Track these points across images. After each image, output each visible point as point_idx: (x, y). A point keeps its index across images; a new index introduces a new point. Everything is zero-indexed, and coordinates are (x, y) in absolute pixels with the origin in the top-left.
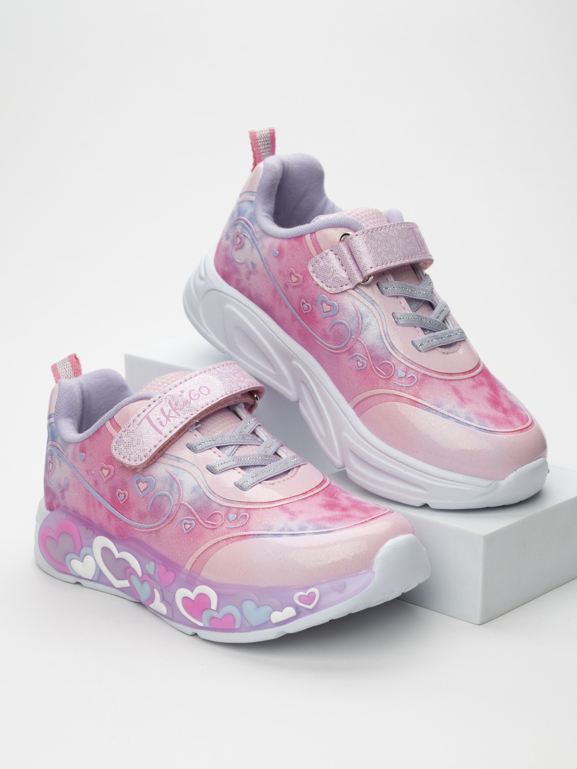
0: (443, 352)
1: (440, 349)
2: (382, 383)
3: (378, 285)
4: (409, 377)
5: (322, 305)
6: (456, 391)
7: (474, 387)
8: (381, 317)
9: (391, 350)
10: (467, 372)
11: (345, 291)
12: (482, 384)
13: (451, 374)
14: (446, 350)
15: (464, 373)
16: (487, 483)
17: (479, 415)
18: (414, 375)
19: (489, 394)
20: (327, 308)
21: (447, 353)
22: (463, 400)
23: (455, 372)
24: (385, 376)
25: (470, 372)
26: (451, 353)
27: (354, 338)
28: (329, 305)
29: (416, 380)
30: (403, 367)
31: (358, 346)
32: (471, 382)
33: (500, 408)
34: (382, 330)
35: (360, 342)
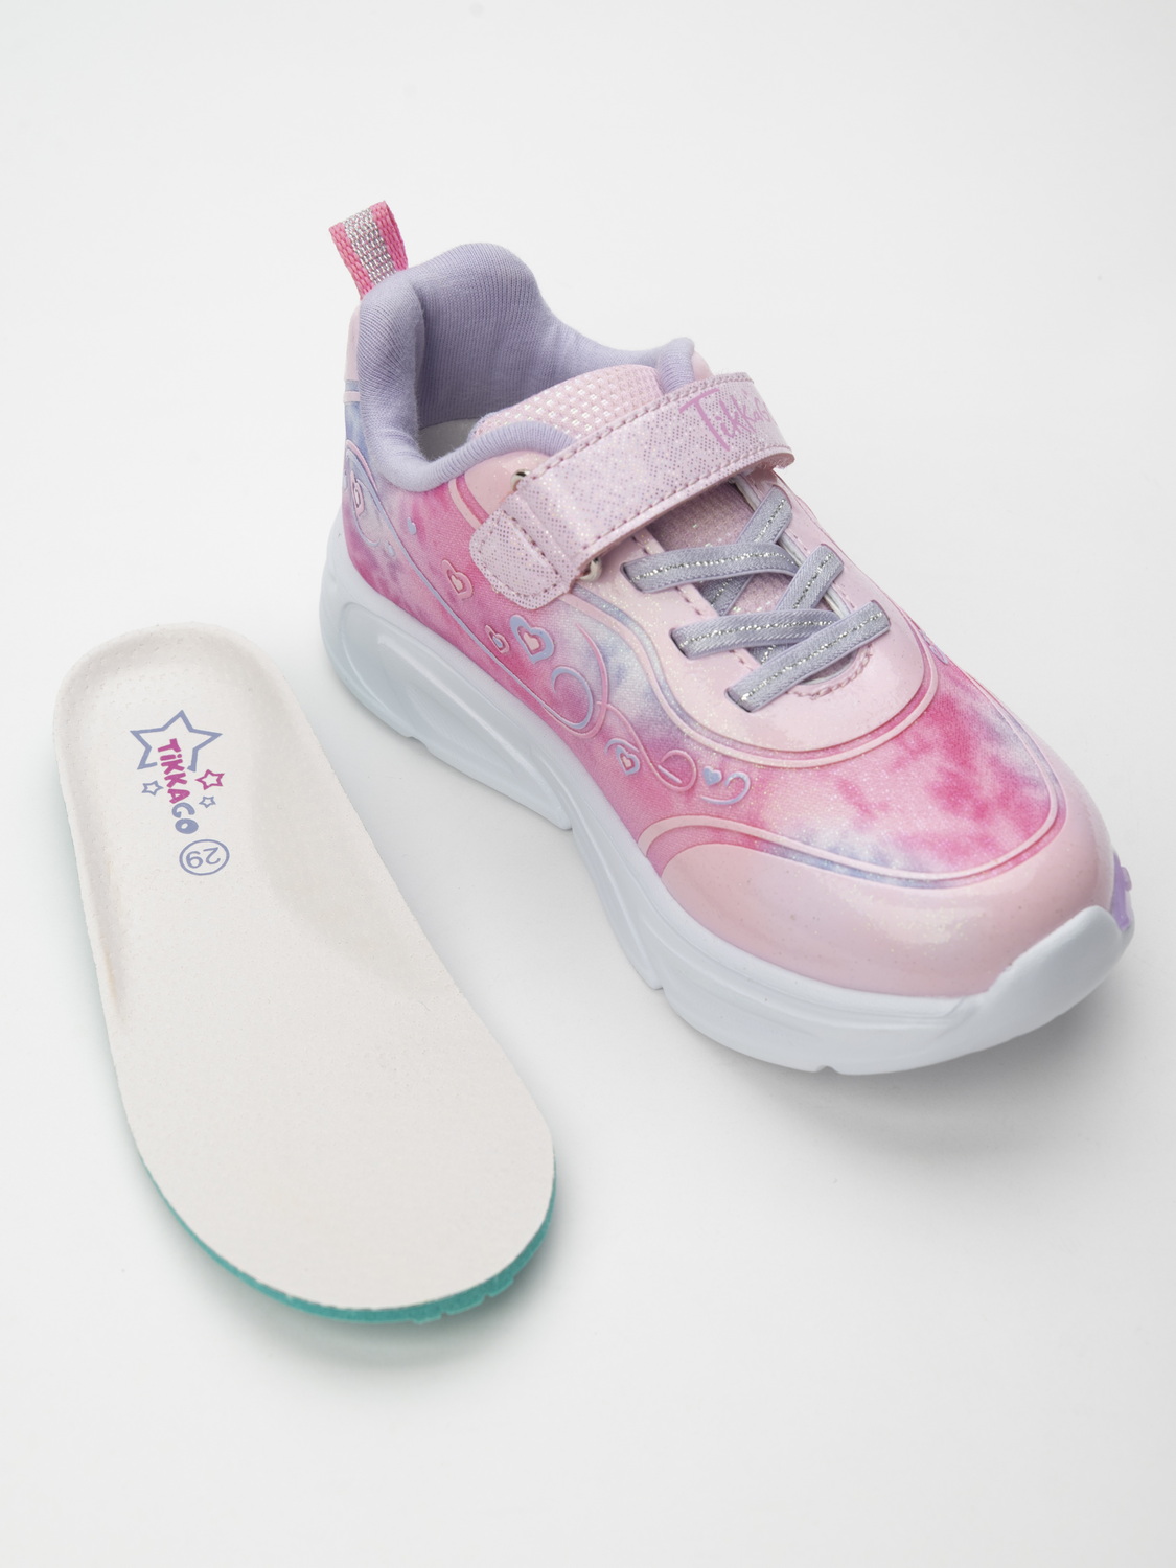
0: (814, 691)
1: (803, 688)
2: (679, 803)
3: (625, 571)
4: (731, 782)
5: (522, 638)
6: (849, 791)
7: (899, 764)
8: (645, 649)
9: (679, 722)
10: (882, 726)
11: (556, 600)
12: (924, 747)
13: (835, 748)
14: (821, 684)
15: (874, 733)
16: (945, 1005)
17: (908, 843)
18: (742, 774)
19: (940, 770)
20: (534, 644)
21: (830, 690)
22: (866, 811)
23: (844, 740)
24: (680, 786)
25: (890, 723)
26: (840, 685)
27: (600, 706)
28: (534, 636)
29: (748, 783)
30: (715, 758)
31: (611, 721)
32: (892, 751)
33: (968, 806)
34: (652, 678)
35: (615, 713)
